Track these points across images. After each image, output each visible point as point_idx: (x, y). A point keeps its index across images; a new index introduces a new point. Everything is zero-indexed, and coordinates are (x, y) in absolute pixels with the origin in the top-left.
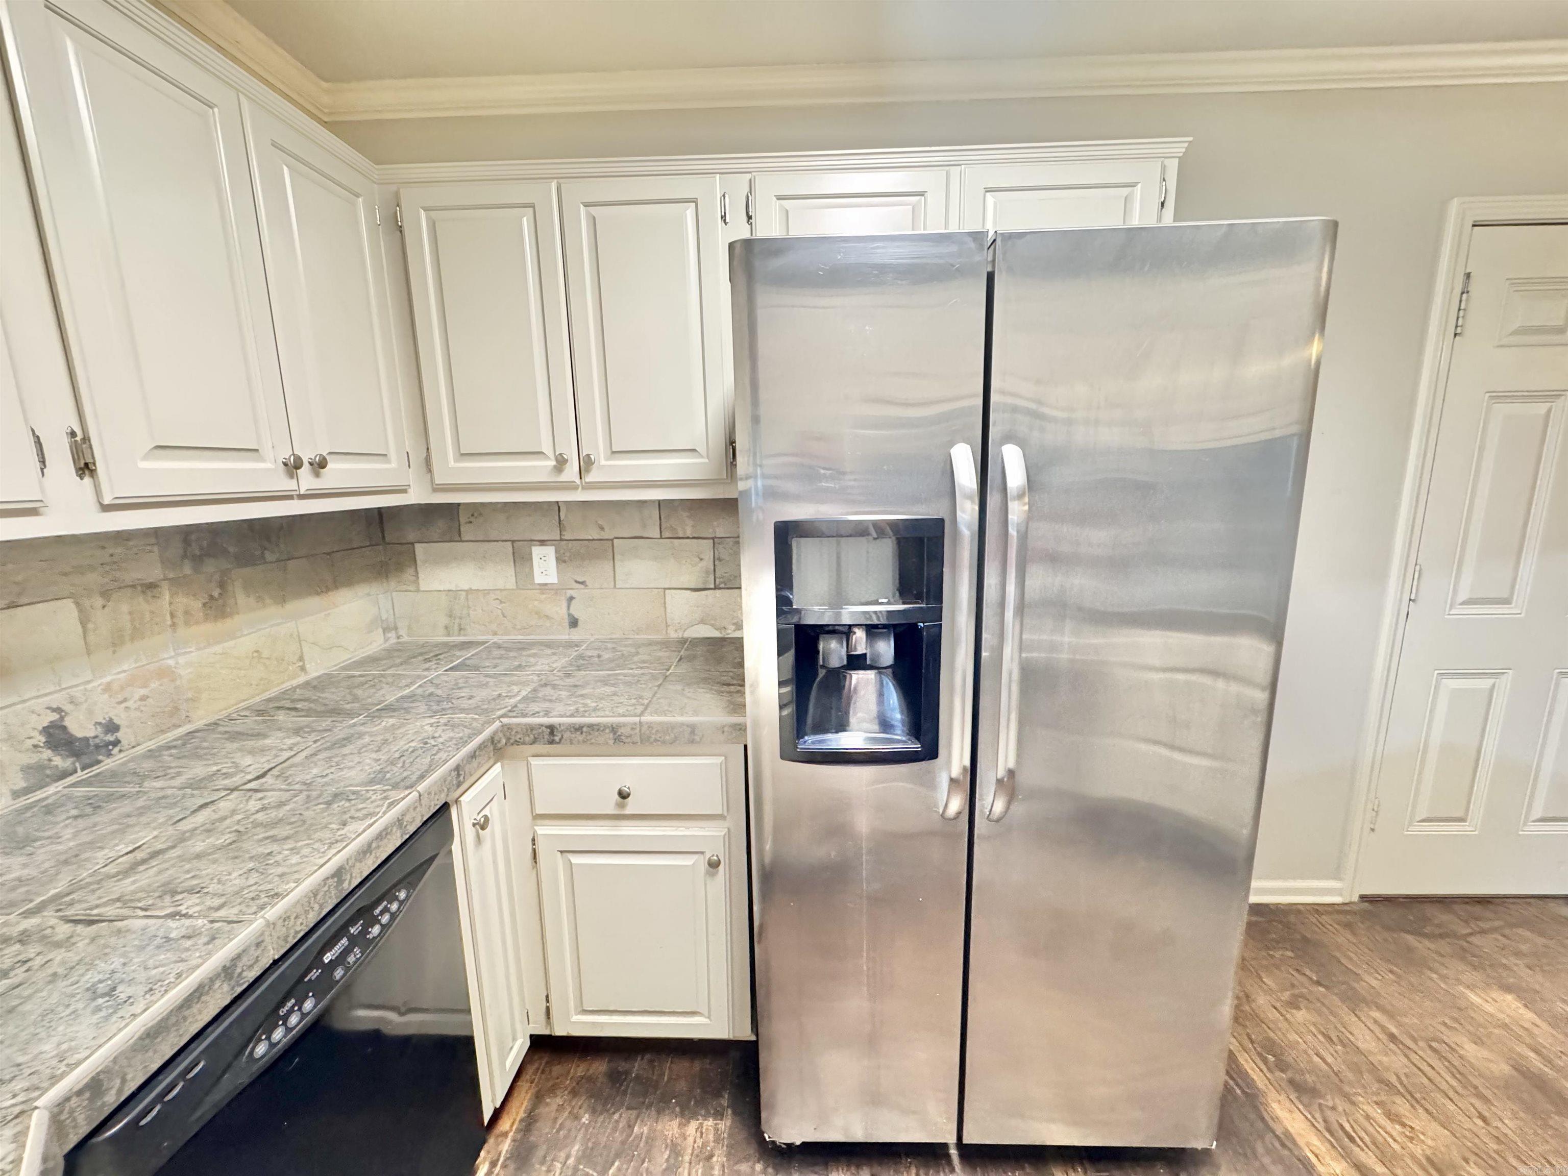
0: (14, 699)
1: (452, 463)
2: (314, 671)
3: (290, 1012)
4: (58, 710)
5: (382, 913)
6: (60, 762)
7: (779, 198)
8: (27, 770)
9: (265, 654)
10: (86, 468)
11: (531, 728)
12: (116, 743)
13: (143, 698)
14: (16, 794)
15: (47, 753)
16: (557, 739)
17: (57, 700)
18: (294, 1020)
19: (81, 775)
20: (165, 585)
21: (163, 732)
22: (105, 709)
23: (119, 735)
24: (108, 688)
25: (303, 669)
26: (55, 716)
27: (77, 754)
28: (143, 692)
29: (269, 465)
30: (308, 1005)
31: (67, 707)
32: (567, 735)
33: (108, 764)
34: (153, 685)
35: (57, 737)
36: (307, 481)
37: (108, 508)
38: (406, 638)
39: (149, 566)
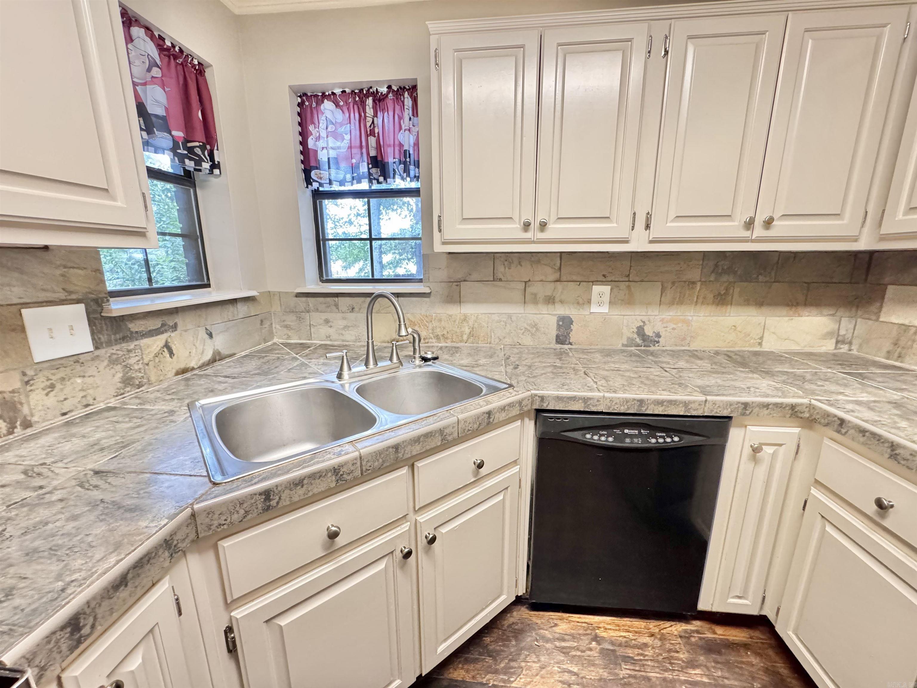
0: (633, 314)
1: (899, 216)
2: (767, 347)
3: (603, 435)
4: (644, 322)
5: (660, 437)
6: (638, 341)
8: (628, 338)
9: (739, 329)
10: (648, 227)
11: (828, 415)
12: (658, 342)
13: (674, 329)
14: (623, 345)
15: (636, 336)
16: (843, 431)
17: (645, 319)
18: (603, 438)
19: (643, 348)
20: (699, 284)
21: (676, 345)
22: (659, 328)
23: (660, 339)
24: (662, 320)
25: (760, 344)
26: (642, 324)
27: (644, 340)
28: (674, 326)
29: (736, 223)
30: (610, 439)
31: (647, 322)
32: (852, 432)
33: (652, 348)
34: (680, 325)
35: (640, 331)
36: (758, 231)
37: (651, 242)
38: (855, 352)
39: (695, 274)
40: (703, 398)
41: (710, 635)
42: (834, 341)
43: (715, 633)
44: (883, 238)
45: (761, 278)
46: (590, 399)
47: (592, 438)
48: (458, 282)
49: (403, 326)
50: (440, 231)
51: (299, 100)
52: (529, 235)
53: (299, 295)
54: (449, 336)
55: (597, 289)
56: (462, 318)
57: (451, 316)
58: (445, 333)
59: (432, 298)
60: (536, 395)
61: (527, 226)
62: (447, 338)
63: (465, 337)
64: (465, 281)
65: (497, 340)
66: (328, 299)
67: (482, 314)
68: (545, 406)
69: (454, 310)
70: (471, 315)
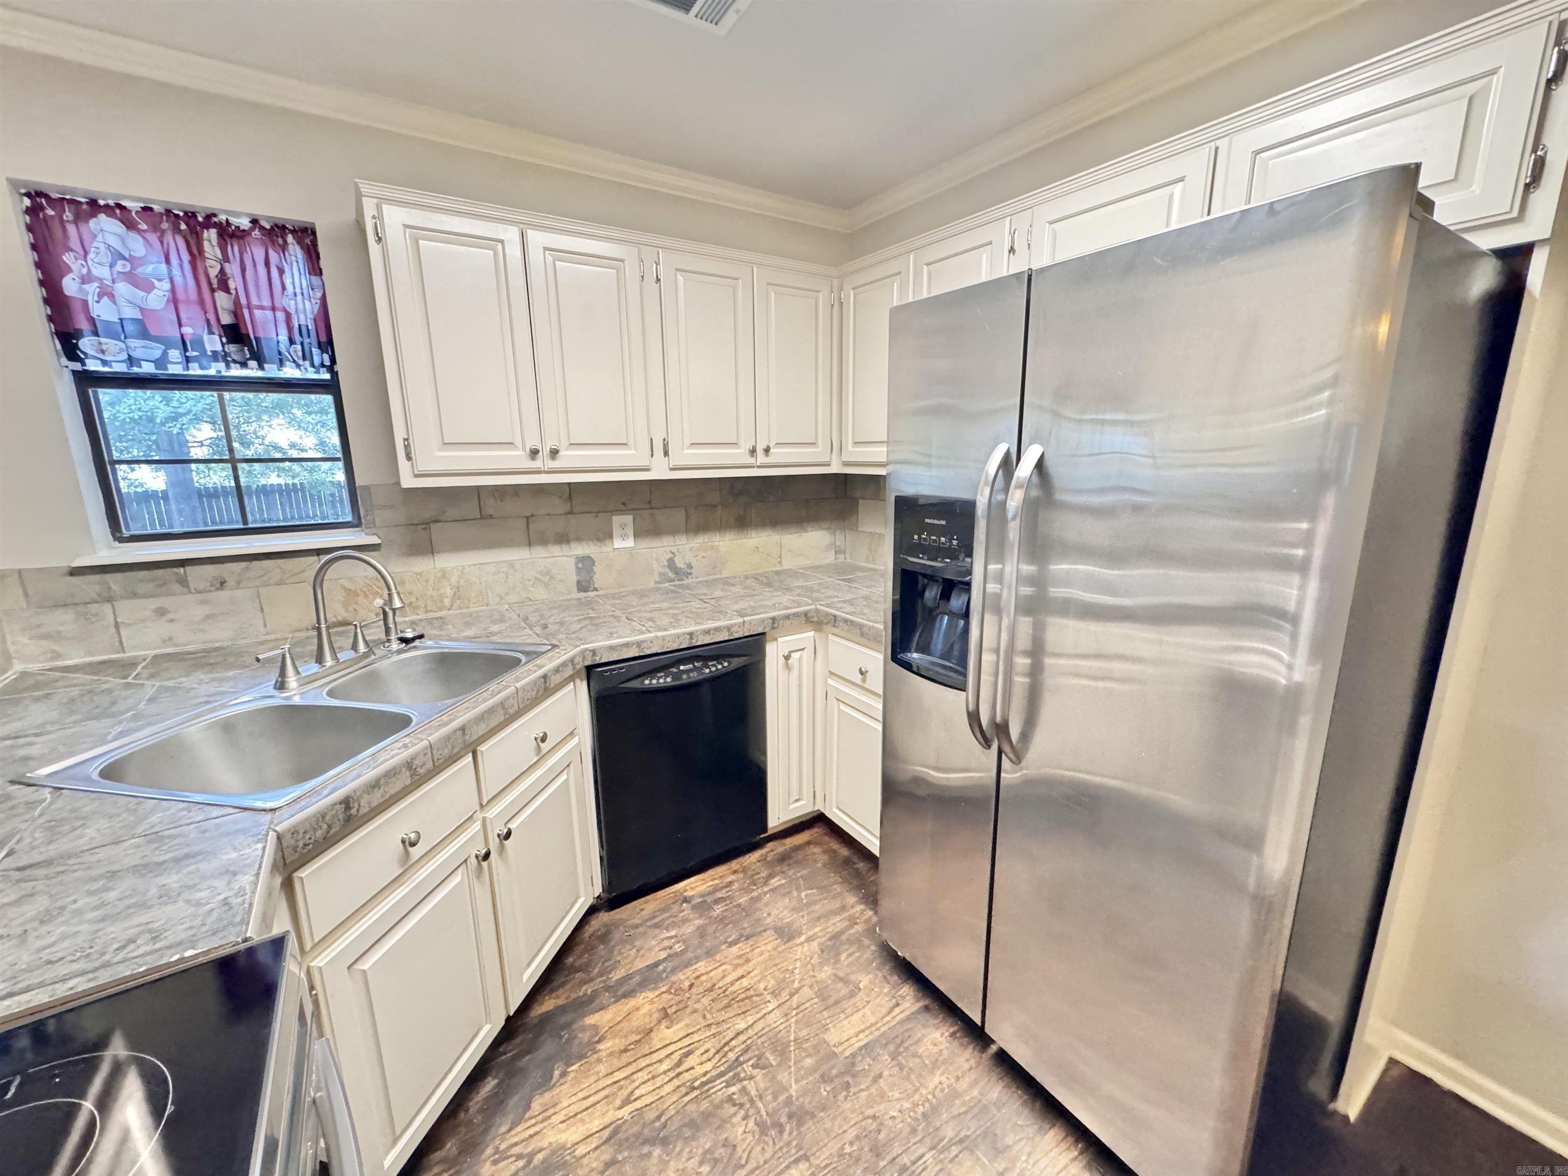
0: (658, 545)
1: (850, 448)
2: (786, 565)
3: (661, 677)
4: (673, 553)
5: (713, 665)
6: (671, 575)
7: (1051, 223)
8: (660, 574)
9: (761, 550)
10: (666, 454)
11: (827, 615)
12: (691, 574)
13: (704, 557)
14: (656, 582)
15: (667, 570)
16: (837, 625)
17: (674, 549)
18: (661, 681)
19: (677, 583)
20: (720, 507)
21: (709, 575)
22: (690, 558)
23: (693, 571)
24: (691, 549)
25: (780, 563)
26: (672, 556)
27: (677, 574)
28: (704, 554)
29: (742, 451)
30: (669, 680)
31: (677, 553)
32: (841, 624)
33: (686, 582)
34: (709, 552)
35: (671, 564)
36: (761, 459)
37: (672, 469)
38: (848, 560)
39: (715, 497)
40: (741, 620)
41: (781, 849)
42: (833, 552)
43: (785, 845)
44: (847, 464)
45: (771, 498)
46: (643, 642)
47: (651, 683)
48: (426, 524)
49: (395, 596)
50: (409, 458)
51: (27, 202)
52: (538, 464)
53: (76, 572)
54: (421, 603)
55: (617, 520)
56: (439, 575)
57: (421, 574)
58: (413, 600)
59: (383, 550)
60: (586, 650)
61: (534, 453)
62: (417, 608)
63: (447, 602)
64: (436, 521)
65: (497, 600)
66: (160, 572)
67: (469, 566)
68: (598, 660)
69: (423, 565)
70: (453, 568)
